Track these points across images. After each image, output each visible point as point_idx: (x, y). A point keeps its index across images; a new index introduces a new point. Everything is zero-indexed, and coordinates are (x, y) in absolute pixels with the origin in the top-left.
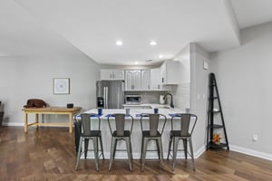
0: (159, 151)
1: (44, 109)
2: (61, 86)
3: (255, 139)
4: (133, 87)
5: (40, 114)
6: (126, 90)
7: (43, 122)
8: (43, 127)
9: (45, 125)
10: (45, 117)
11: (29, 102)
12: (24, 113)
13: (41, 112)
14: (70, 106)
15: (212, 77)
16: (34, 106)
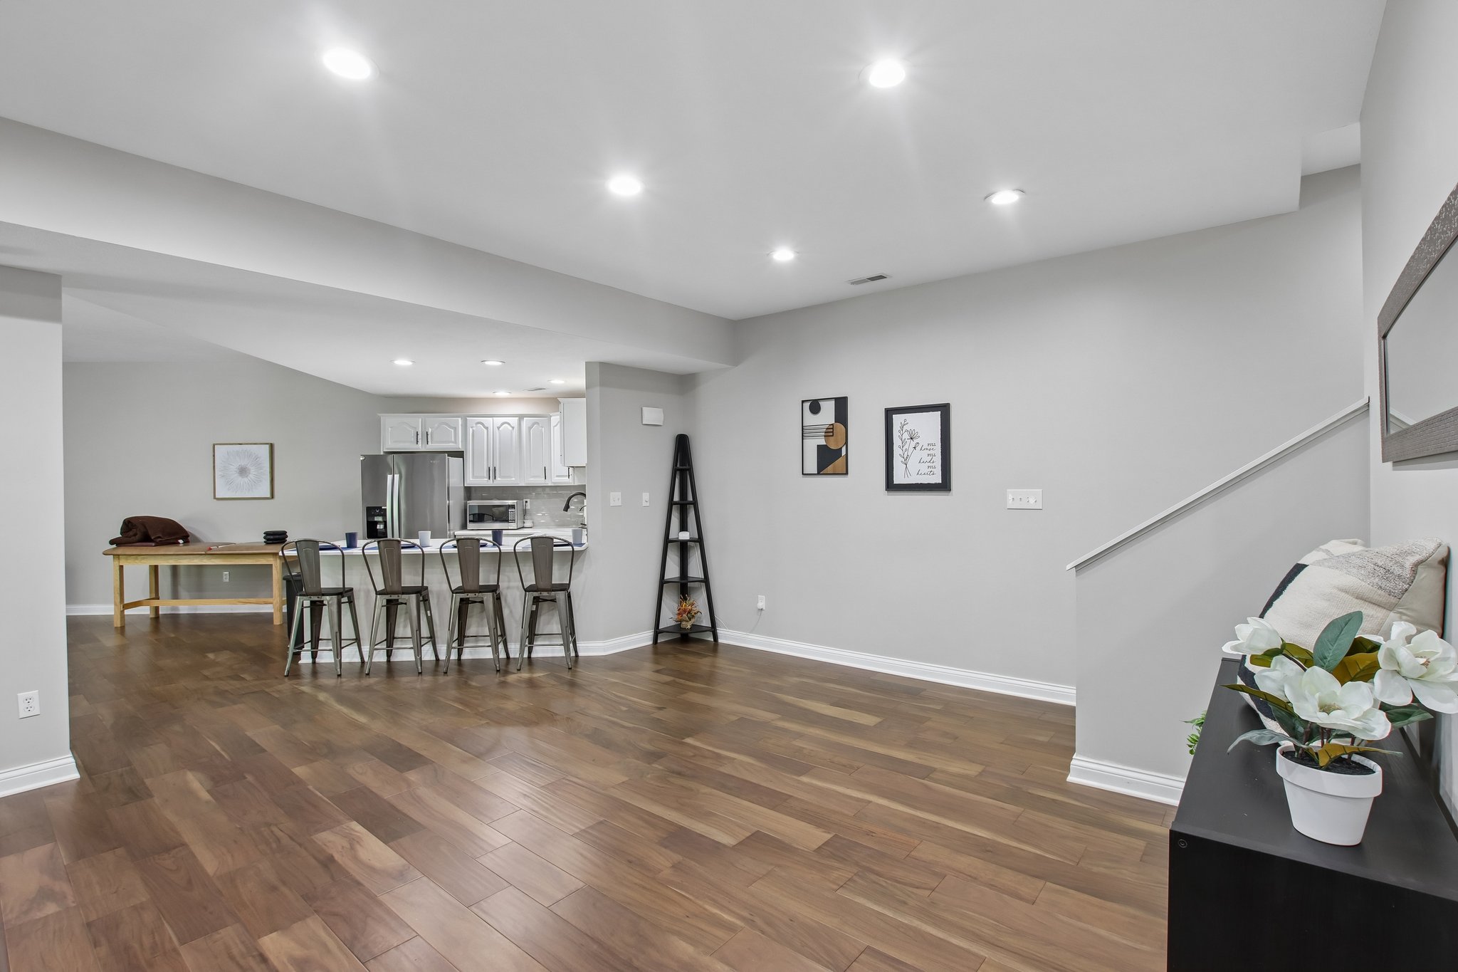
0: (500, 635)
1: (181, 547)
2: (243, 471)
3: (761, 605)
4: (492, 472)
5: (164, 563)
6: (471, 481)
7: (175, 595)
8: (174, 618)
9: (185, 607)
10: (183, 579)
11: (129, 525)
12: (110, 564)
13: (166, 559)
14: (276, 538)
15: (682, 447)
16: (146, 539)
